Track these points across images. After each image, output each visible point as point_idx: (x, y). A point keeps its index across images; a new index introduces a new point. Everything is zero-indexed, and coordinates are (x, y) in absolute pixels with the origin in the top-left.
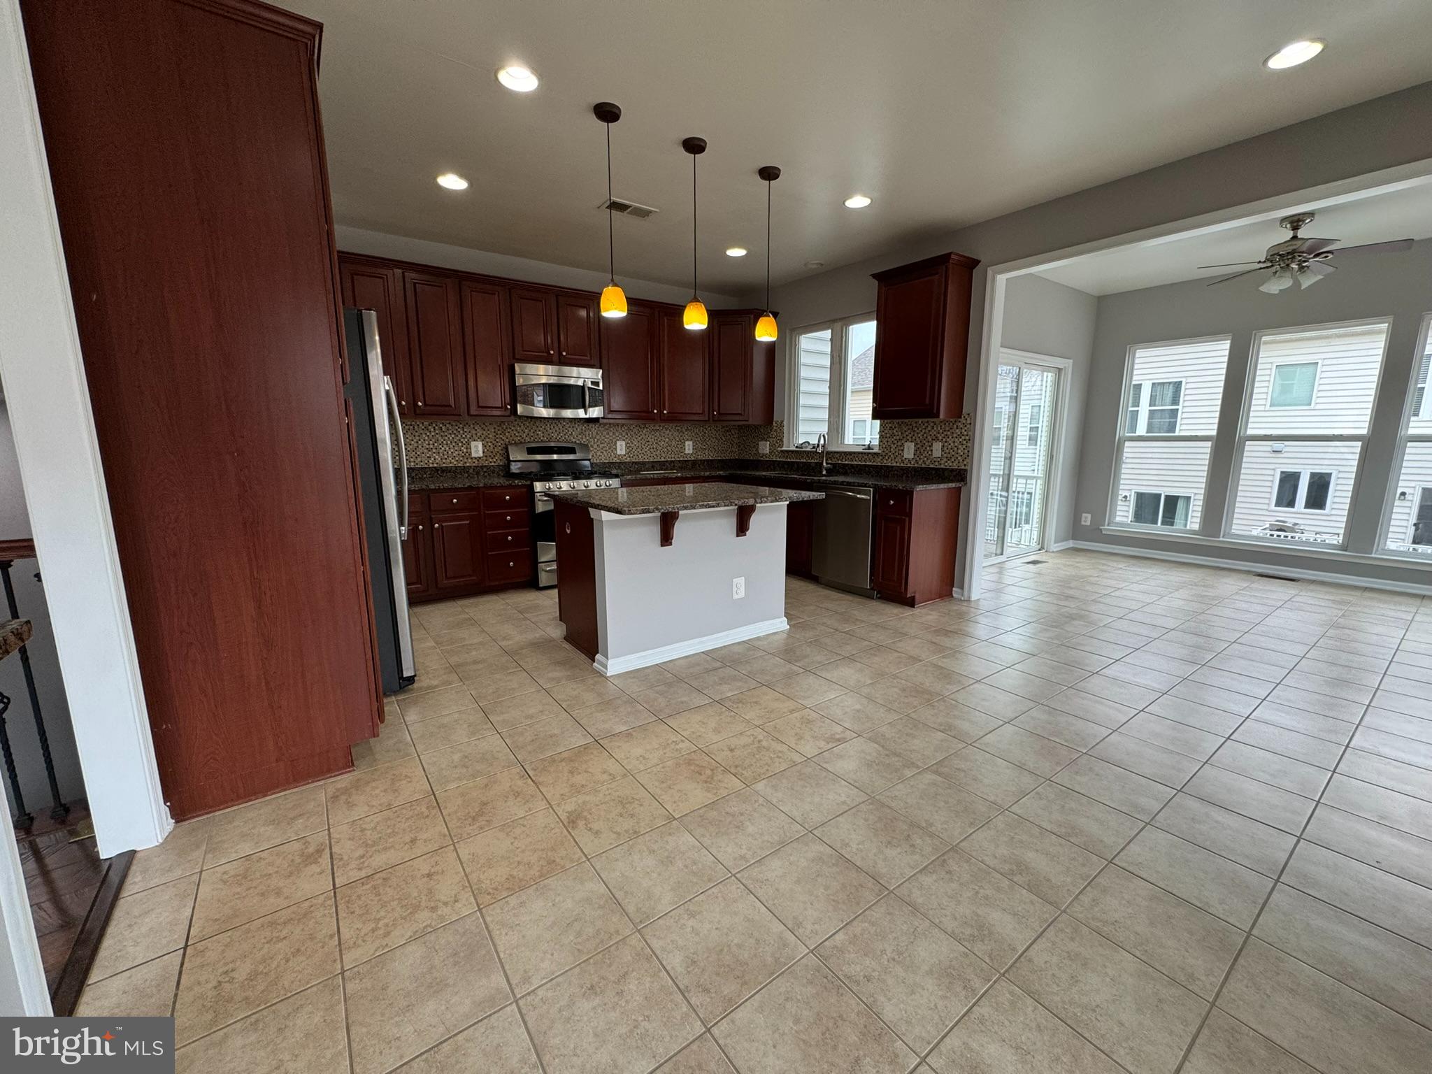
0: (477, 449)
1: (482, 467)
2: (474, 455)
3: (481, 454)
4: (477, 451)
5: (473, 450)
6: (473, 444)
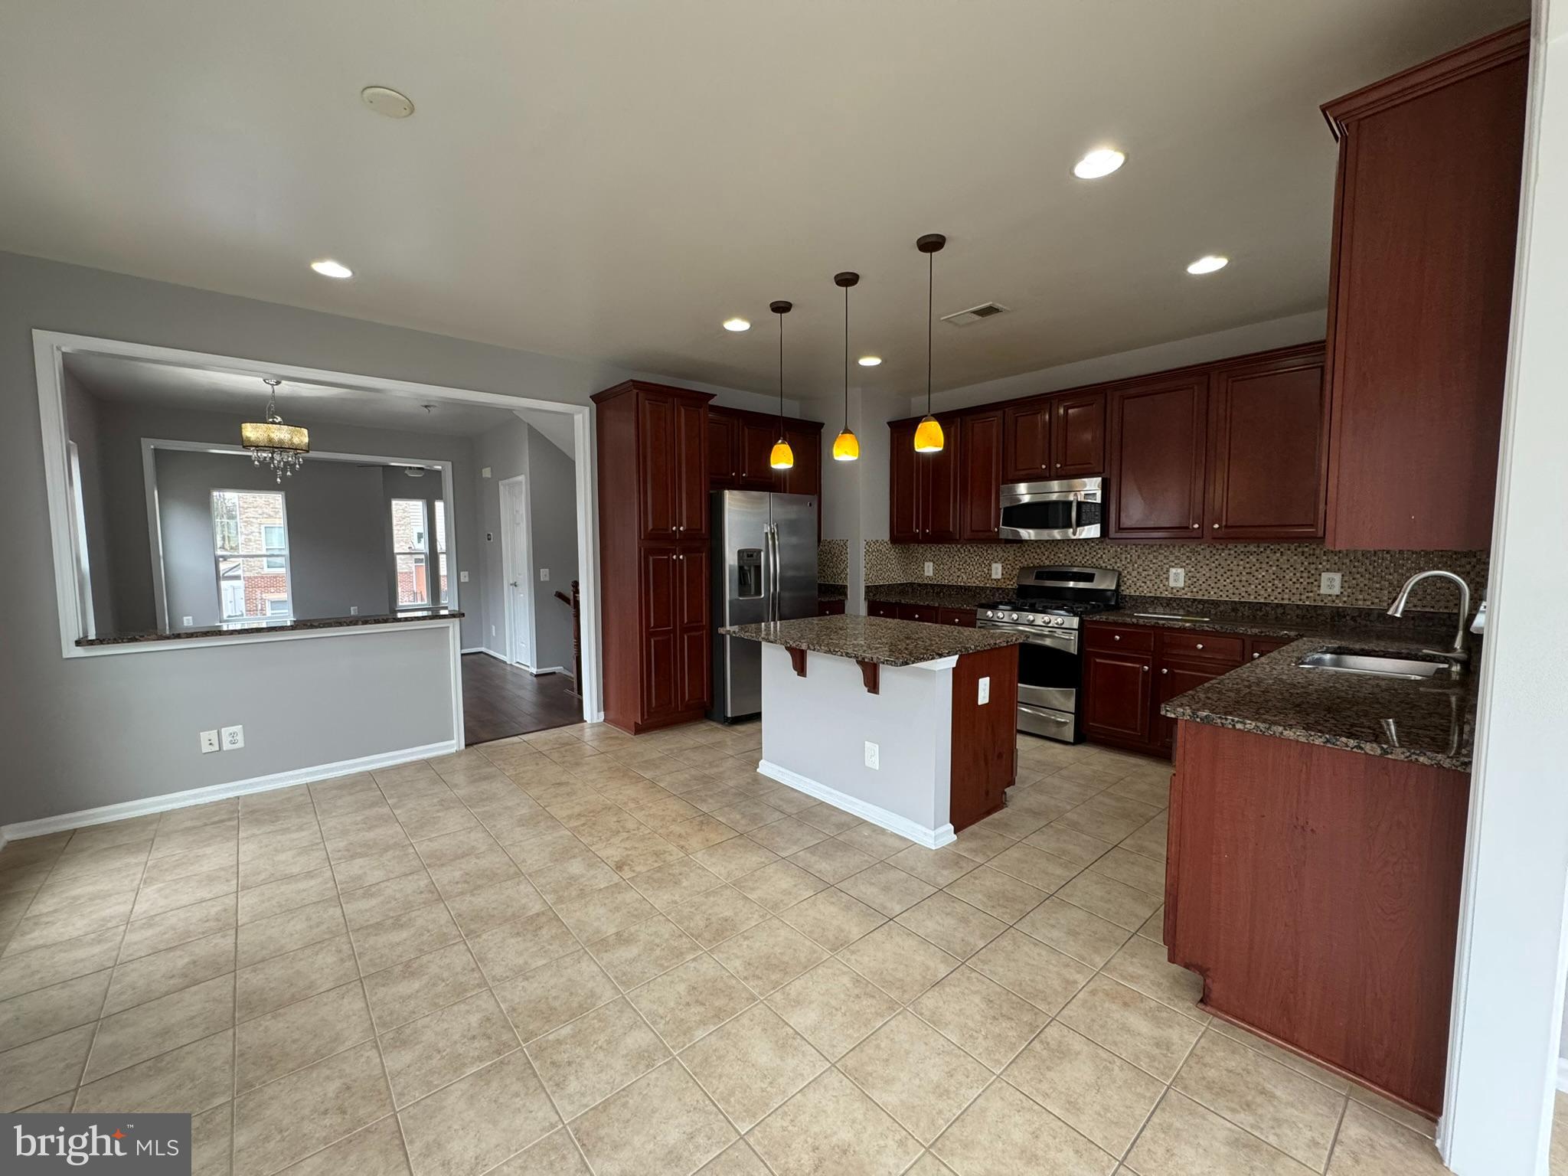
0: (997, 571)
1: (998, 589)
2: (993, 577)
3: (999, 576)
4: (997, 574)
5: (993, 572)
6: (994, 565)
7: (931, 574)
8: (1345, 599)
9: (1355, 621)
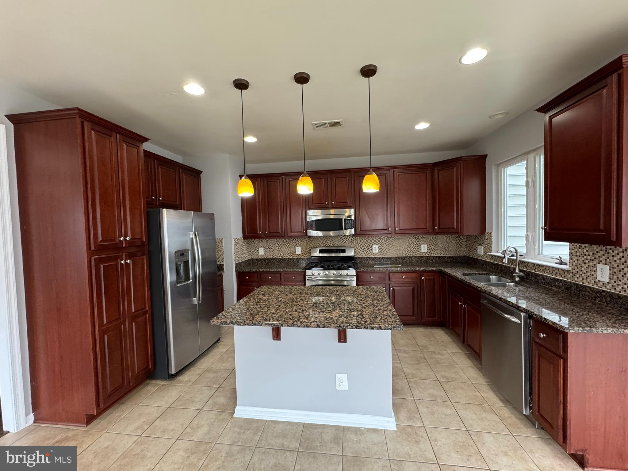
1: (300, 259)
3: (300, 253)
4: (298, 251)
6: (297, 248)
7: (263, 254)
8: (428, 253)
9: (432, 261)
